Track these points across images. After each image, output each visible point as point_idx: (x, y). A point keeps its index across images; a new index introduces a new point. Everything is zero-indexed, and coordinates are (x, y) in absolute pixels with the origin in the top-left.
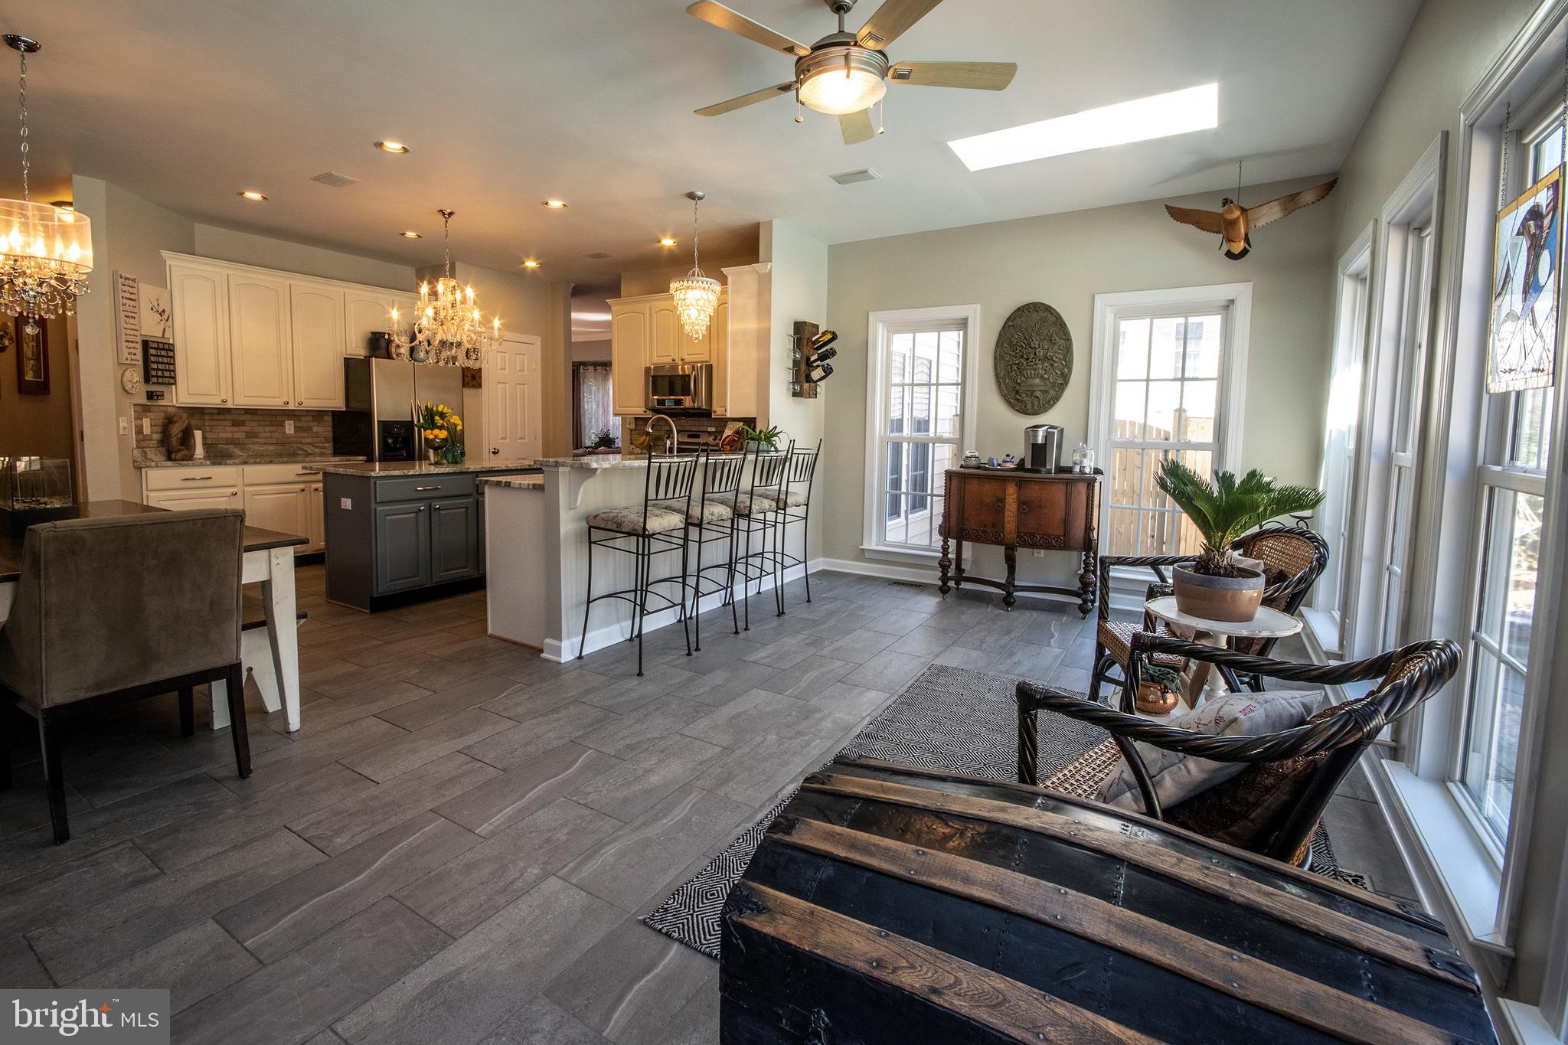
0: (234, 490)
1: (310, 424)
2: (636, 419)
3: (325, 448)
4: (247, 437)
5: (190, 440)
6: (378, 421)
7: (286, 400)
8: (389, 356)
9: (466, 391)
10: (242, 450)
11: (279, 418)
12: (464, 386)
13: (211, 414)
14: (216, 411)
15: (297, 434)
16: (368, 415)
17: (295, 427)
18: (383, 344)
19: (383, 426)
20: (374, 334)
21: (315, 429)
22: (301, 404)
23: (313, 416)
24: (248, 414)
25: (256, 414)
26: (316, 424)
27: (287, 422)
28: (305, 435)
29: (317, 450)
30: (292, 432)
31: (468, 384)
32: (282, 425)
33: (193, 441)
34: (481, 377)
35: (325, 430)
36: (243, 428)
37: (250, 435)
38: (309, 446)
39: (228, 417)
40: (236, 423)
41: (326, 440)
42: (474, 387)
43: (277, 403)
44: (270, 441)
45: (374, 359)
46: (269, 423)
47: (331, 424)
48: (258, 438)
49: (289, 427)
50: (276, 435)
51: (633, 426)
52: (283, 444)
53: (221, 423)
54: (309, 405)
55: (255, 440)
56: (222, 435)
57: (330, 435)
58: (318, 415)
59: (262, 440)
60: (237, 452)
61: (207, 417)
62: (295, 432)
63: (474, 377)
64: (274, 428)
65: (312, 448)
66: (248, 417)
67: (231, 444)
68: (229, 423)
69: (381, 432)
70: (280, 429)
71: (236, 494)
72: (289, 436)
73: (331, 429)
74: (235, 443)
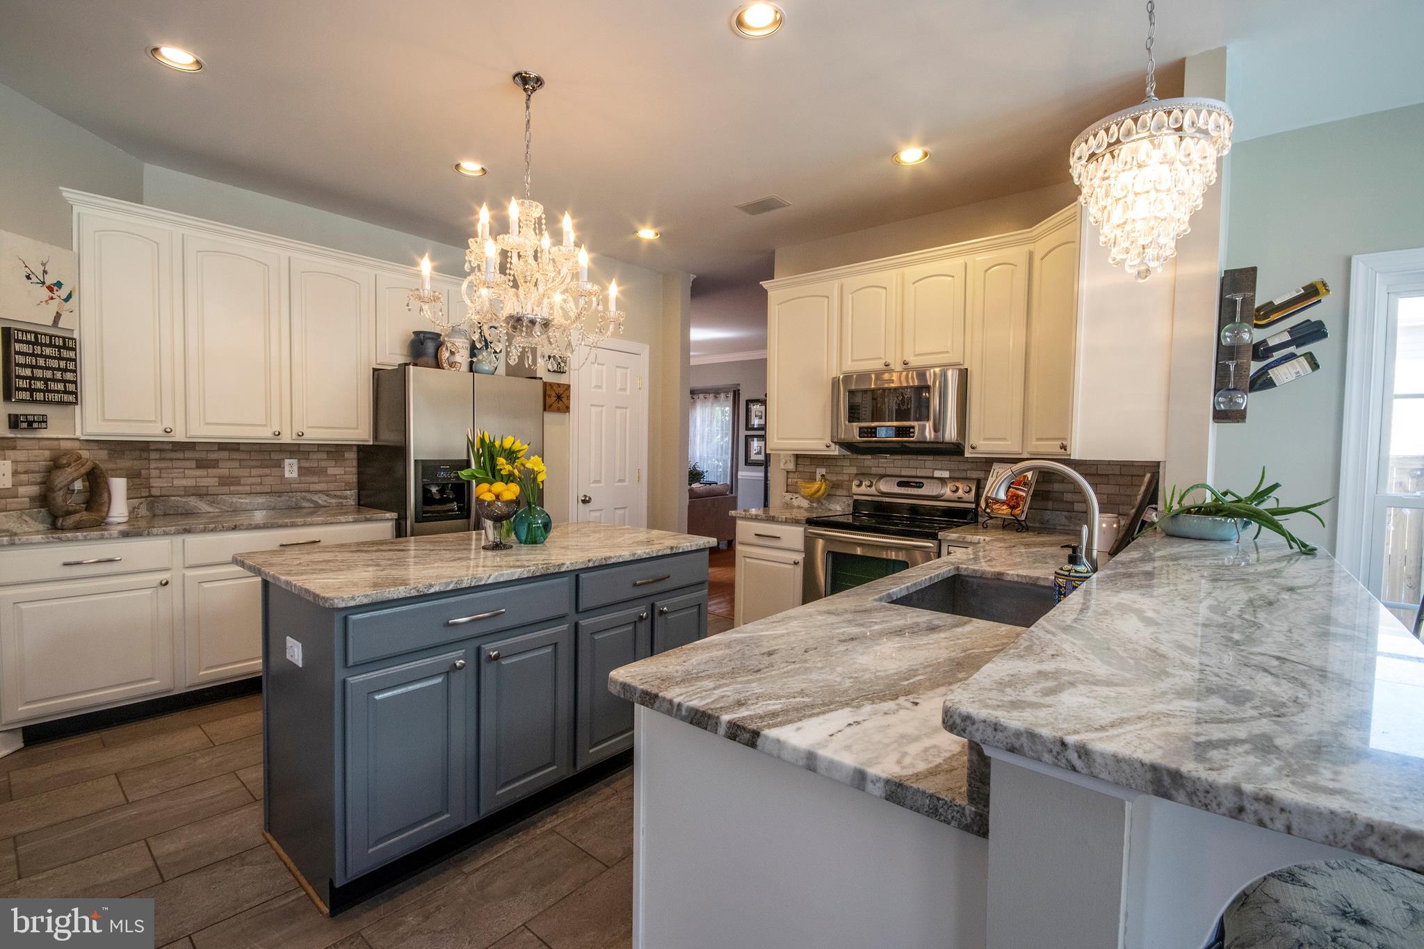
0: (164, 576)
1: (323, 464)
2: (797, 457)
3: (346, 498)
4: (221, 484)
5: (101, 495)
6: (415, 461)
7: (276, 429)
8: (438, 365)
9: (549, 416)
10: (211, 503)
11: (275, 456)
12: (545, 410)
13: (161, 450)
14: (170, 447)
15: (302, 478)
16: (400, 451)
17: (299, 468)
18: (430, 347)
19: (423, 468)
20: (417, 333)
21: (331, 471)
22: (301, 435)
23: (328, 452)
24: (225, 450)
25: (238, 450)
26: (332, 463)
27: (287, 461)
28: (315, 479)
29: (333, 501)
30: (295, 475)
31: (550, 406)
32: (279, 465)
33: (106, 495)
34: (568, 398)
35: (346, 472)
36: (215, 470)
37: (226, 481)
38: (320, 495)
39: (188, 454)
40: (201, 464)
41: (348, 486)
42: (559, 410)
43: (263, 434)
44: (259, 489)
45: (411, 367)
46: (259, 463)
47: (355, 463)
48: (239, 484)
49: (291, 469)
50: (268, 480)
51: (791, 466)
52: (279, 494)
53: (179, 464)
54: (313, 436)
55: (232, 488)
56: (178, 482)
57: (353, 478)
58: (335, 451)
59: (247, 488)
60: (203, 506)
61: (154, 455)
62: (299, 475)
63: (559, 397)
64: (267, 471)
65: (325, 498)
66: (225, 454)
67: (193, 495)
68: (193, 464)
69: (420, 476)
70: (275, 471)
71: (167, 583)
72: (290, 482)
73: (355, 470)
74: (201, 494)
